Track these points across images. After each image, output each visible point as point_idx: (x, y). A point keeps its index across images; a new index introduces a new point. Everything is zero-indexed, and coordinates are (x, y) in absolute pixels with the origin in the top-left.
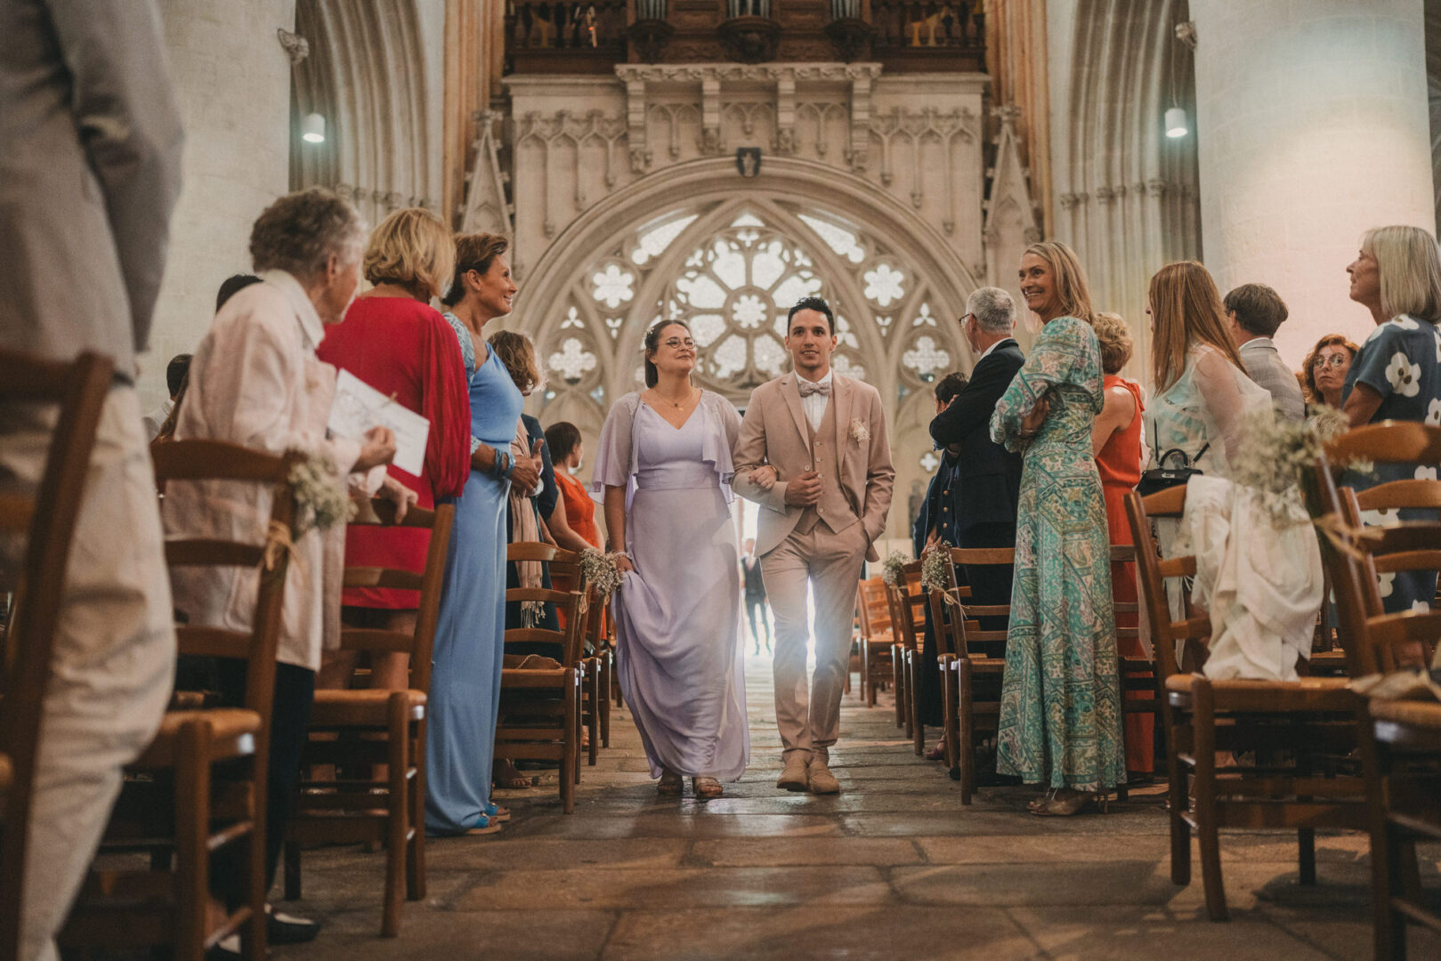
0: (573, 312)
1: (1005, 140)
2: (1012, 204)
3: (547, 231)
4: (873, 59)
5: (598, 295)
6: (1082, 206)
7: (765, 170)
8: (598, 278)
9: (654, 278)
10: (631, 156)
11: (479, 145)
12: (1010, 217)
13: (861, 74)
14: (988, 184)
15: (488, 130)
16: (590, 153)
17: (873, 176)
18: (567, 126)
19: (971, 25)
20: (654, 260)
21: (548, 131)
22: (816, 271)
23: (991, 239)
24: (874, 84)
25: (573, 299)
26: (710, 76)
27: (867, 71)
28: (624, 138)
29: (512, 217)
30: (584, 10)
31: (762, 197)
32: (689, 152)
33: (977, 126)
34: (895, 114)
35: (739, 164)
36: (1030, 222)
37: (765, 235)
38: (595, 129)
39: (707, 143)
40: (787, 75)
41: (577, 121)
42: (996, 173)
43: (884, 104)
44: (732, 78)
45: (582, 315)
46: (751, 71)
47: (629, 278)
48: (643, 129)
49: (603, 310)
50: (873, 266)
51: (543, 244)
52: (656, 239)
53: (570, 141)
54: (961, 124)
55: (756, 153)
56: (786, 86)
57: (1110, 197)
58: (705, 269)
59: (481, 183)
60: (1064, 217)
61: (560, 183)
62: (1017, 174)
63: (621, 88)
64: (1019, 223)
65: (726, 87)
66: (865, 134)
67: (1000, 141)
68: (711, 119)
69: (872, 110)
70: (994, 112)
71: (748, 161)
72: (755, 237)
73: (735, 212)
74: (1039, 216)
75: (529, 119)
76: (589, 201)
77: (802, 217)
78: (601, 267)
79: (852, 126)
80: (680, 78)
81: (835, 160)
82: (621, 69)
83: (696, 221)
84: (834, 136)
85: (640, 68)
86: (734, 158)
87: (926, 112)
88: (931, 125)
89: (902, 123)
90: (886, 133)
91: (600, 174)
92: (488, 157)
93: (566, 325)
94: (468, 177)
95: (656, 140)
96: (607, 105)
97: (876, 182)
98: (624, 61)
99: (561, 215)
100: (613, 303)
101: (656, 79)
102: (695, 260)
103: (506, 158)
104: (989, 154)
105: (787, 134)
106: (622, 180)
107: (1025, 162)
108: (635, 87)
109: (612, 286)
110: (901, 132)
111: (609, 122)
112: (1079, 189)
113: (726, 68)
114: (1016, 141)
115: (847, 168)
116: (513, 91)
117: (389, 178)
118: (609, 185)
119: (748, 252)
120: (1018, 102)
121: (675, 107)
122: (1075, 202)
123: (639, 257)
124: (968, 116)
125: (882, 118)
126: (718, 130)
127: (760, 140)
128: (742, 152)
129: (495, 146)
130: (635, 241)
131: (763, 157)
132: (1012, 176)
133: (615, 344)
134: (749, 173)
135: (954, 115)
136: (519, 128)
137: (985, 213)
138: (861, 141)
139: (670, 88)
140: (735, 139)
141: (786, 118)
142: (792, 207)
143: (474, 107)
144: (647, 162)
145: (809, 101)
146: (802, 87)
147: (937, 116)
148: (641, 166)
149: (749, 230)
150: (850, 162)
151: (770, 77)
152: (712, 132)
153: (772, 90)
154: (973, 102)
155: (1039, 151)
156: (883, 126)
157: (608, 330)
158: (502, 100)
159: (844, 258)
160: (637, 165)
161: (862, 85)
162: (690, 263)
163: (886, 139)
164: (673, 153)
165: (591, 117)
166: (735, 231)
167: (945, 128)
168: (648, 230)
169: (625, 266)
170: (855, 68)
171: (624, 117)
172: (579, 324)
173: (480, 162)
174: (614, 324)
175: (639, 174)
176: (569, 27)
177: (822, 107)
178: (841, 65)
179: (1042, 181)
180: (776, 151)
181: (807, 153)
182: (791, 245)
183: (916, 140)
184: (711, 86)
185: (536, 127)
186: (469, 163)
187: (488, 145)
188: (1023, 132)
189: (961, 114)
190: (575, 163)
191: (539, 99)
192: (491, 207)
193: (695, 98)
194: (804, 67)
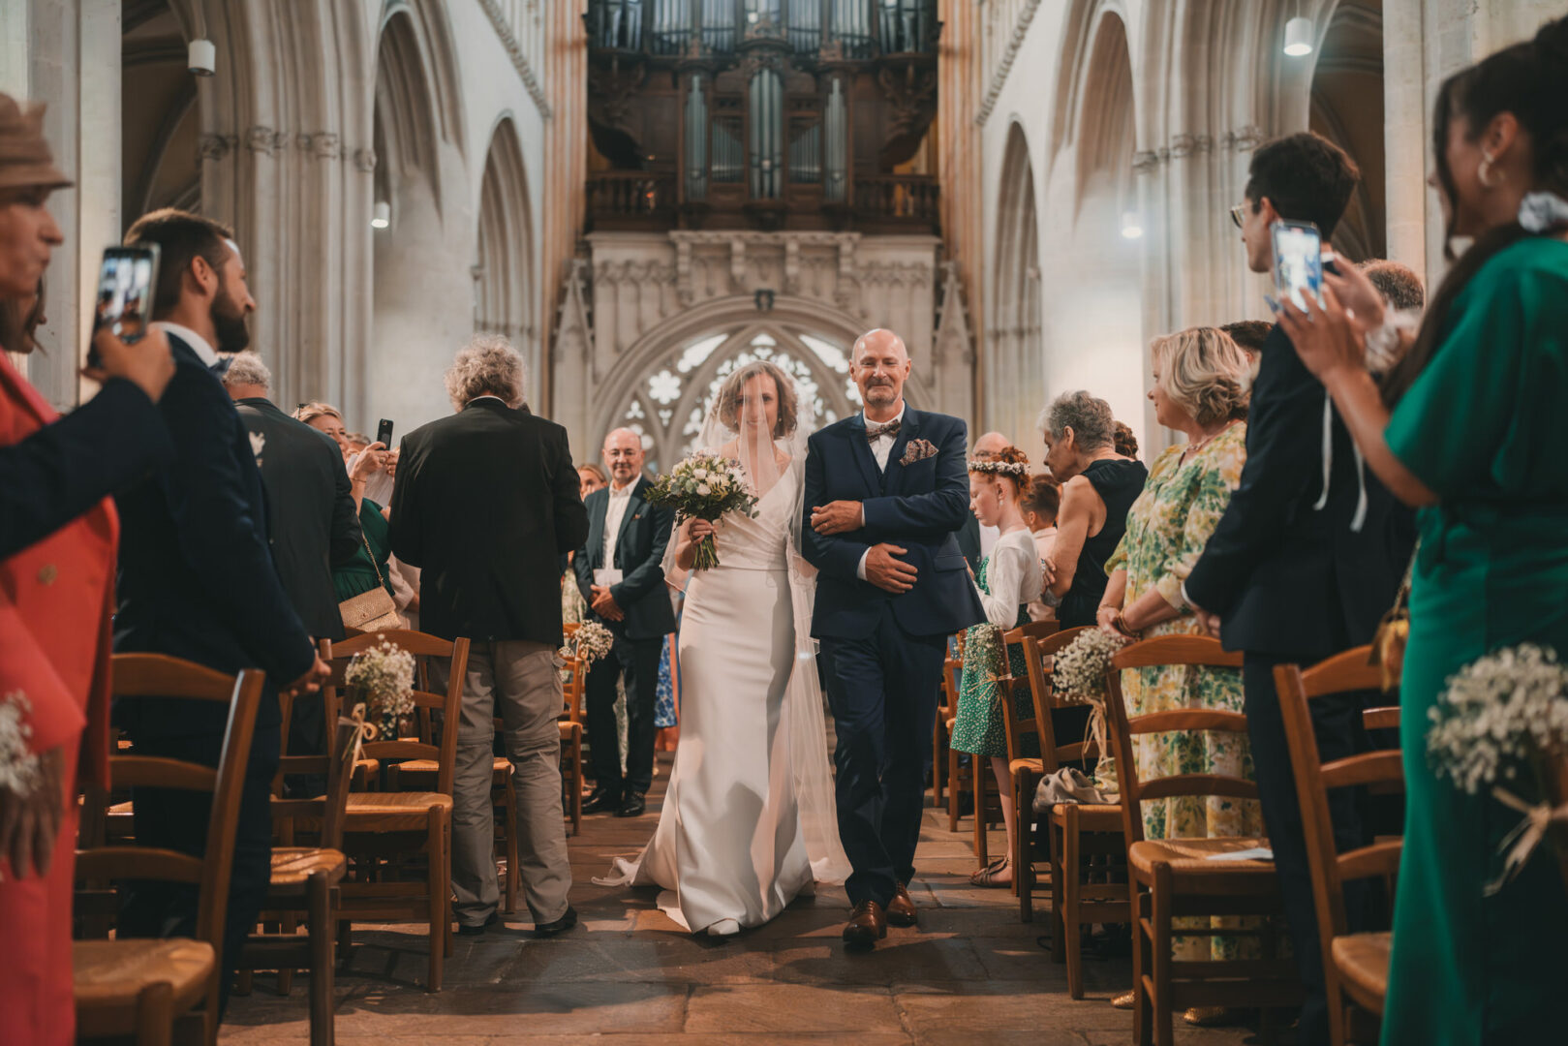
0: (635, 406)
1: (951, 286)
2: (953, 333)
3: (617, 348)
4: (853, 229)
5: (654, 394)
6: (1001, 340)
7: (777, 306)
8: (653, 381)
9: (695, 385)
10: (679, 295)
11: (569, 285)
12: (953, 342)
13: (845, 240)
14: (937, 318)
15: (575, 274)
16: (649, 290)
17: (855, 310)
18: (633, 272)
19: (928, 200)
20: (695, 370)
21: (618, 274)
22: (813, 377)
23: (939, 358)
24: (855, 247)
25: (635, 397)
26: (738, 241)
27: (850, 239)
28: (674, 281)
29: (593, 338)
30: (645, 182)
31: (775, 324)
32: (721, 291)
33: (930, 276)
34: (871, 266)
35: (758, 302)
36: (966, 346)
37: (777, 350)
38: (653, 273)
39: (734, 285)
40: (793, 241)
41: (640, 267)
42: (943, 311)
43: (863, 258)
44: (754, 241)
45: (642, 408)
46: (767, 238)
47: (677, 381)
48: (688, 275)
49: (657, 405)
51: (615, 358)
52: (696, 353)
53: (635, 282)
54: (918, 274)
55: (770, 294)
56: (792, 247)
57: (1020, 333)
59: (570, 313)
60: (989, 345)
61: (627, 312)
62: (958, 311)
63: (672, 245)
64: (959, 346)
65: (748, 246)
66: (848, 282)
67: (947, 287)
68: (738, 269)
69: (854, 264)
70: (944, 265)
71: (764, 300)
72: (768, 352)
73: (755, 334)
74: (973, 341)
75: (605, 265)
76: (649, 325)
77: (805, 339)
78: (656, 373)
79: (839, 275)
80: (715, 241)
81: (827, 298)
82: (674, 235)
83: (726, 342)
84: (827, 280)
85: (688, 234)
86: (752, 298)
87: (894, 266)
88: (897, 274)
89: (875, 273)
90: (865, 279)
91: (656, 306)
92: (575, 294)
93: (630, 415)
94: (561, 308)
95: (697, 283)
96: (662, 256)
97: (857, 315)
98: (676, 227)
99: (628, 337)
100: (665, 400)
101: (698, 241)
103: (589, 295)
104: (939, 296)
105: (792, 281)
106: (672, 310)
107: (965, 300)
108: (683, 246)
109: (664, 387)
110: (875, 279)
111: (664, 268)
112: (1000, 326)
113: (749, 235)
114: (959, 287)
115: (834, 304)
116: (593, 245)
118: (662, 313)
120: (960, 257)
121: (713, 258)
122: (997, 335)
123: (684, 366)
124: (922, 267)
125: (862, 268)
126: (743, 278)
127: (772, 284)
128: (759, 293)
129: (580, 285)
130: (680, 354)
131: (776, 298)
132: (955, 312)
133: (666, 430)
134: (765, 308)
135: (914, 267)
136: (597, 272)
137: (934, 340)
138: (846, 287)
139: (707, 246)
140: (755, 283)
141: (792, 269)
142: (796, 332)
143: (565, 253)
144: (691, 299)
145: (810, 255)
146: (803, 247)
147: (901, 267)
148: (686, 301)
149: (764, 347)
150: (837, 300)
151: (780, 242)
152: (738, 280)
153: (782, 249)
154: (928, 258)
155: (975, 294)
156: (862, 274)
157: (661, 419)
158: (584, 249)
159: (832, 370)
160: (683, 300)
161: (846, 248)
162: (721, 371)
163: (864, 284)
164: (709, 292)
165: (651, 264)
166: (755, 347)
167: (908, 275)
168: (690, 346)
169: (674, 372)
170: (841, 237)
171: (674, 265)
172: (640, 415)
173: (570, 297)
174: (666, 415)
175: (686, 308)
176: (635, 194)
177: (818, 260)
178: (830, 234)
179: (977, 316)
180: (785, 292)
181: (807, 293)
182: (794, 359)
183: (886, 286)
184: (738, 247)
185: (611, 271)
186: (561, 295)
187: (575, 284)
188: (964, 280)
189: (919, 266)
190: (638, 298)
191: (612, 251)
192: (577, 330)
193: (726, 254)
194: (804, 236)
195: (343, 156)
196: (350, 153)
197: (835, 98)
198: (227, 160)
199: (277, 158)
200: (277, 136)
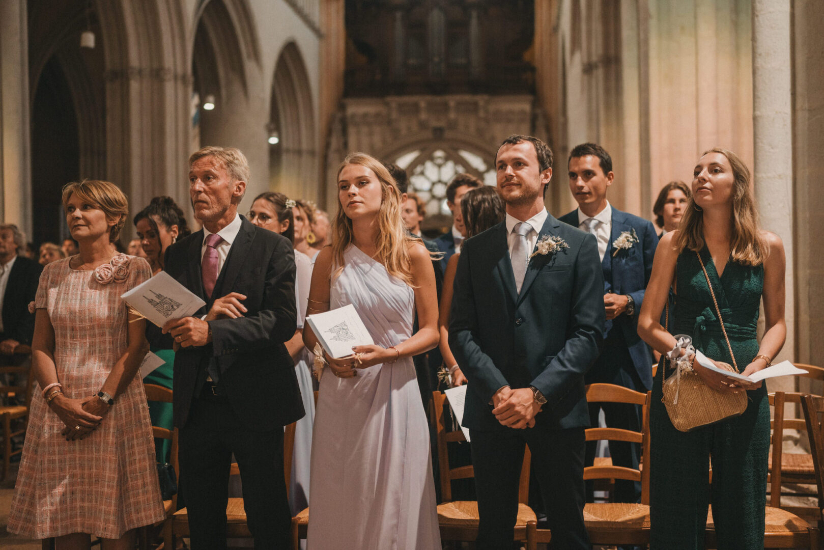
1: (540, 122)
4: (484, 93)
7: (445, 136)
10: (393, 131)
11: (334, 127)
13: (481, 99)
15: (337, 121)
16: (377, 129)
17: (487, 136)
18: (368, 119)
21: (360, 120)
24: (487, 103)
26: (423, 101)
27: (483, 98)
28: (389, 123)
31: (445, 145)
32: (415, 128)
33: (529, 118)
34: (497, 112)
35: (434, 134)
37: (447, 159)
38: (379, 120)
39: (423, 125)
40: (452, 100)
41: (372, 117)
43: (492, 108)
44: (431, 101)
46: (438, 99)
48: (397, 120)
50: (488, 171)
53: (369, 125)
54: (522, 116)
55: (441, 129)
56: (452, 104)
58: (422, 173)
59: (335, 142)
60: (560, 155)
63: (387, 104)
65: (428, 104)
66: (484, 121)
67: (538, 123)
68: (423, 116)
69: (487, 112)
70: (536, 111)
71: (438, 132)
72: (442, 160)
73: (434, 151)
75: (353, 116)
76: (377, 148)
77: (461, 152)
79: (478, 118)
80: (409, 102)
81: (472, 131)
82: (389, 99)
83: (419, 156)
84: (472, 121)
85: (395, 98)
86: (432, 132)
87: (509, 112)
88: (510, 117)
89: (499, 116)
90: (493, 120)
91: (381, 138)
92: (337, 132)
94: (330, 140)
95: (403, 125)
96: (383, 110)
98: (389, 95)
101: (401, 102)
102: (419, 169)
103: (344, 132)
104: (533, 128)
105: (453, 122)
106: (389, 139)
108: (394, 105)
110: (499, 120)
111: (384, 116)
113: (429, 98)
114: (544, 122)
115: (476, 134)
116: (347, 105)
117: (300, 142)
118: (384, 141)
119: (440, 166)
120: (546, 106)
121: (409, 111)
125: (491, 114)
126: (426, 121)
127: (442, 124)
128: (436, 129)
129: (340, 127)
131: (445, 131)
134: (438, 137)
135: (519, 112)
136: (349, 120)
138: (482, 125)
139: (407, 104)
140: (434, 123)
141: (452, 116)
142: (456, 150)
143: (332, 110)
144: (399, 132)
145: (462, 109)
146: (459, 104)
147: (513, 113)
149: (439, 157)
150: (478, 132)
151: (445, 101)
152: (423, 122)
153: (446, 105)
154: (527, 107)
155: (553, 127)
156: (491, 117)
158: (342, 107)
159: (476, 169)
160: (396, 133)
161: (481, 103)
162: (416, 171)
163: (492, 123)
164: (409, 129)
165: (377, 115)
166: (434, 158)
167: (516, 117)
168: (399, 158)
170: (478, 98)
171: (389, 115)
173: (334, 134)
175: (396, 138)
177: (467, 110)
178: (472, 96)
179: (554, 138)
180: (450, 128)
181: (461, 128)
182: (456, 164)
183: (504, 123)
184: (423, 104)
185: (356, 119)
186: (329, 133)
187: (337, 127)
188: (548, 119)
189: (523, 112)
190: (371, 134)
191: (357, 109)
192: (338, 151)
193: (416, 109)
194: (458, 98)
195: (175, 79)
196: (179, 77)
197: (474, 22)
198: (118, 83)
199: (141, 83)
200: (140, 72)
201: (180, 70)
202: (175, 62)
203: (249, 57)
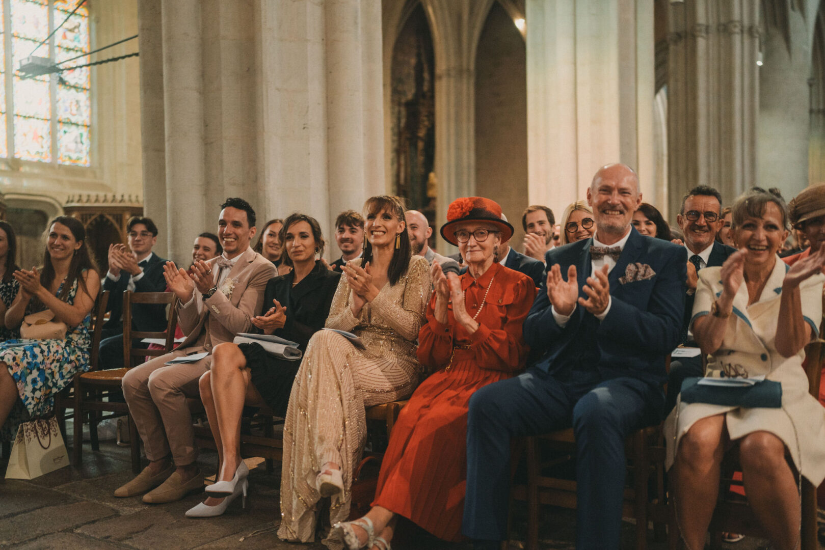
195: (742, 31)
196: (746, 29)
198: (681, 45)
199: (707, 39)
200: (707, 27)
201: (746, 22)
202: (742, 14)
203: (793, 8)
